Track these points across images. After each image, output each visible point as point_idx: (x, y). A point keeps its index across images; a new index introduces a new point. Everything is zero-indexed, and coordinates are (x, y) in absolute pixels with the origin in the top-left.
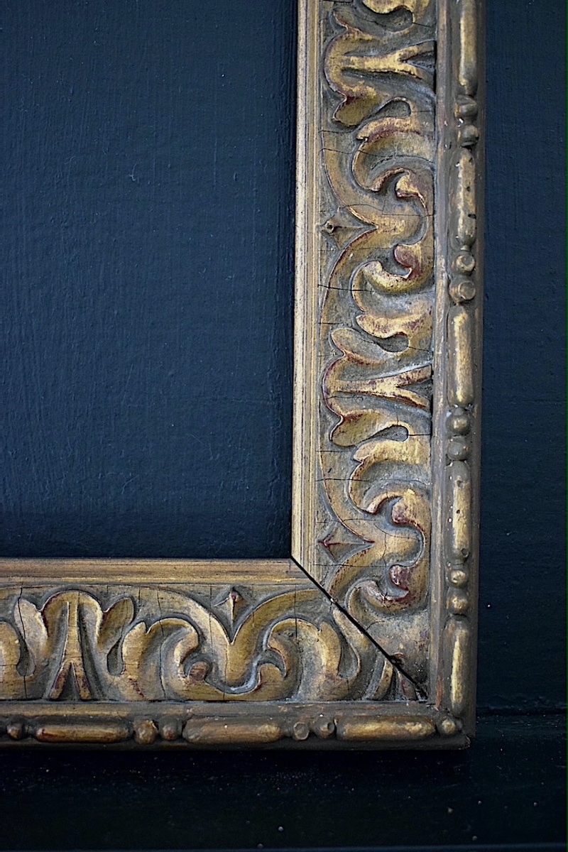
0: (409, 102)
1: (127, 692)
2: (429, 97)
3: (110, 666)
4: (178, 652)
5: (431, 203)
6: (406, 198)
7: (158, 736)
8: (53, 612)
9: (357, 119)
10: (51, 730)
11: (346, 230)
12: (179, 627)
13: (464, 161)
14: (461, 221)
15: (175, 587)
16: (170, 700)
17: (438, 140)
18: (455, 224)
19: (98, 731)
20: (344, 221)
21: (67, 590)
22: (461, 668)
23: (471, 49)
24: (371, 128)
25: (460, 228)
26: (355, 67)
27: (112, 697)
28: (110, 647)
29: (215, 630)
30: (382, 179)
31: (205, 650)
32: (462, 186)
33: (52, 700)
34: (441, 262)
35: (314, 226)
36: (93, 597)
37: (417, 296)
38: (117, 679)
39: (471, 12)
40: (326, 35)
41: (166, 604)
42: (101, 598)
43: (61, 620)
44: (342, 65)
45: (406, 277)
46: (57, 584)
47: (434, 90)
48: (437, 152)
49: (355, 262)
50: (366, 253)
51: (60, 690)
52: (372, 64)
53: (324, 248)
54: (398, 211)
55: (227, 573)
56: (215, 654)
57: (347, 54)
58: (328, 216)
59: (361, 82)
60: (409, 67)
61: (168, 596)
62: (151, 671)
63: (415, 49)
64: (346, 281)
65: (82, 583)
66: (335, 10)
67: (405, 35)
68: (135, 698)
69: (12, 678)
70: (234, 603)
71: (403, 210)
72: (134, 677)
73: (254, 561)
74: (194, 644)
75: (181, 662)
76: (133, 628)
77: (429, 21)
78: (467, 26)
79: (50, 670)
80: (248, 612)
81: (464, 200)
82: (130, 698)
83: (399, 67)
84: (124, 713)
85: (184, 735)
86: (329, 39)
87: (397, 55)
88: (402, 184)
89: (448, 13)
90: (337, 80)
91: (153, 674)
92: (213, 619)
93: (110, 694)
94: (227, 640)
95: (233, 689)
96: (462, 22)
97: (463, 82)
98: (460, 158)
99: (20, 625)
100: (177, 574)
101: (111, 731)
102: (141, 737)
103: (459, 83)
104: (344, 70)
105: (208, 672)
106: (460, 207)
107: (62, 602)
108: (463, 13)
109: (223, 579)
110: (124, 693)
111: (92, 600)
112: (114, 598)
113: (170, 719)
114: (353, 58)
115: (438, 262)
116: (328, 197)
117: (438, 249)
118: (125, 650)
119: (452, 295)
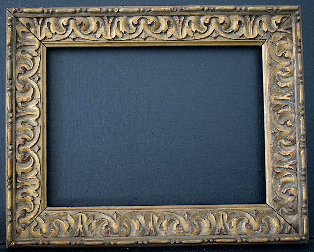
0: (289, 106)
1: (234, 233)
2: (293, 104)
3: (230, 227)
4: (244, 224)
5: (295, 127)
6: (289, 126)
7: (242, 241)
8: (217, 216)
9: (278, 109)
10: (220, 240)
11: (277, 133)
12: (244, 219)
13: (302, 119)
14: (302, 131)
15: (242, 210)
16: (243, 234)
17: (296, 114)
18: (300, 132)
19: (230, 240)
20: (276, 131)
21: (219, 211)
22: (306, 225)
23: (302, 95)
24: (281, 111)
25: (302, 133)
26: (277, 98)
27: (230, 234)
28: (229, 223)
29: (252, 219)
30: (284, 122)
31: (249, 223)
32: (301, 124)
33: (217, 235)
34: (297, 139)
35: (269, 132)
36: (225, 212)
37: (292, 146)
38: (231, 230)
39: (302, 88)
40: (270, 91)
41: (241, 214)
42: (227, 213)
43: (218, 218)
44: (274, 98)
45: (290, 142)
46: (217, 210)
47: (294, 103)
48: (295, 116)
49: (278, 140)
50: (281, 138)
51: (219, 232)
52: (280, 98)
53: (272, 137)
54: (287, 129)
55: (253, 207)
56: (252, 224)
57: (275, 96)
58: (272, 130)
59: (278, 102)
60: (289, 98)
61: (241, 212)
62: (238, 228)
63: (290, 95)
64: (276, 143)
65: (222, 210)
66: (272, 86)
67: (287, 91)
68: (236, 234)
69: (209, 230)
70: (256, 213)
71: (289, 128)
72: (235, 229)
73: (258, 204)
74: (247, 222)
75: (245, 226)
76: (234, 219)
77: (292, 88)
78: (301, 91)
79: (216, 228)
80: (258, 215)
81: (302, 127)
82: (234, 234)
83: (286, 98)
84: (234, 237)
85: (248, 241)
86: (271, 92)
87: (286, 96)
88: (288, 123)
89: (297, 87)
90: (273, 101)
91: (239, 229)
92: (251, 217)
93: (230, 233)
94: (254, 221)
95: (256, 232)
96: (300, 90)
97: (301, 102)
98: (301, 118)
99: (209, 219)
100: (242, 207)
101: (232, 240)
102: (239, 241)
103: (300, 102)
104: (275, 99)
105: (251, 228)
106: (301, 128)
107: (219, 214)
108: (300, 88)
109: (252, 208)
110: (233, 233)
111: (225, 213)
112: (229, 213)
113: (244, 238)
114: (276, 97)
115: (297, 140)
116: (272, 126)
117: (297, 137)
118: (232, 224)
119: (300, 146)
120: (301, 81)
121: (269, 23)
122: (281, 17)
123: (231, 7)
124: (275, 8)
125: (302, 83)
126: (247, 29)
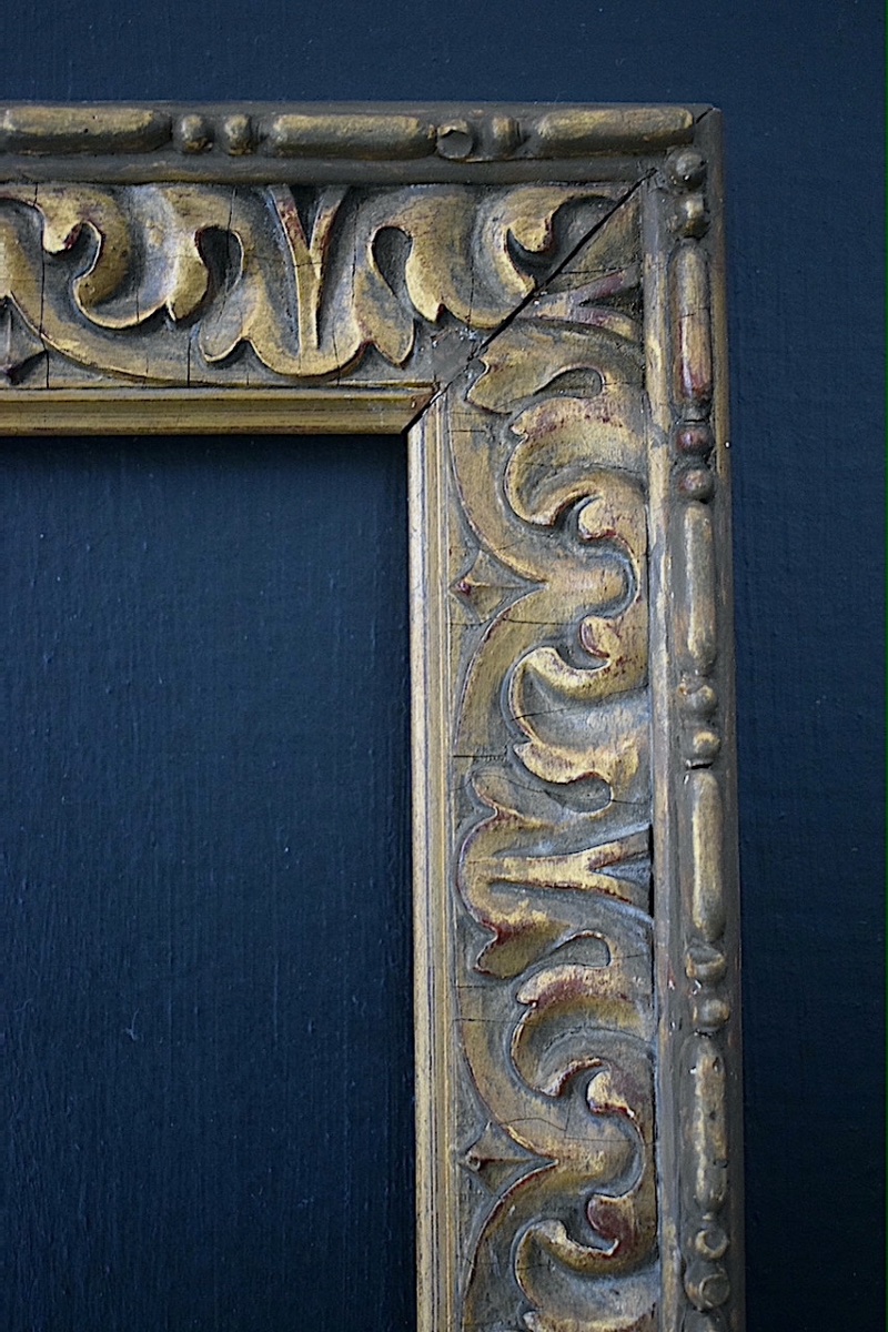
0: (608, 940)
2: (641, 923)
5: (649, 1124)
6: (607, 1111)
9: (517, 967)
11: (502, 1164)
13: (703, 1064)
14: (701, 1173)
17: (660, 1011)
18: (693, 1179)
20: (500, 1150)
23: (712, 866)
24: (544, 980)
25: (701, 1184)
26: (513, 876)
30: (562, 1075)
32: (701, 1110)
34: (668, 1229)
35: (447, 1151)
37: (629, 1281)
39: (711, 802)
40: (460, 816)
44: (489, 875)
45: (610, 1252)
47: (651, 913)
48: (657, 1031)
49: (519, 1219)
50: (539, 1204)
52: (541, 872)
53: (466, 1191)
54: (592, 1130)
57: (497, 853)
58: (470, 1134)
59: (524, 904)
60: (604, 880)
63: (613, 849)
64: (504, 1251)
66: (476, 775)
67: (595, 820)
71: (601, 1131)
77: (638, 795)
78: (704, 826)
81: (704, 1135)
83: (589, 881)
86: (466, 822)
87: (585, 857)
88: (597, 1090)
89: (671, 790)
90: (481, 903)
96: (695, 820)
97: (699, 920)
98: (696, 1059)
103: (692, 922)
104: (494, 883)
106: (699, 1146)
108: (697, 805)
114: (508, 862)
115: (665, 1230)
116: (471, 1100)
117: (664, 1204)
119: (690, 1294)
120: (703, 738)
121: (461, 249)
122: (555, 199)
123: (125, 118)
124: (499, 127)
125: (710, 761)
126: (281, 301)
